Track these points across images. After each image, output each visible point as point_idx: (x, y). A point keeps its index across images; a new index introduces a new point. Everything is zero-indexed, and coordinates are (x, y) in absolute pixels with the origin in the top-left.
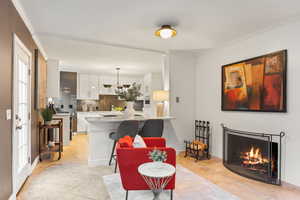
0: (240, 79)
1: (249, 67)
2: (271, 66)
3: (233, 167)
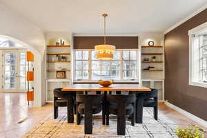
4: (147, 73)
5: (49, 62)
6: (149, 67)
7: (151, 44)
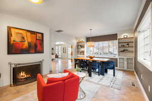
0: (24, 38)
1: (29, 34)
2: (39, 37)
3: (17, 84)
4: (123, 53)
5: (78, 48)
6: (124, 50)
7: (125, 37)
